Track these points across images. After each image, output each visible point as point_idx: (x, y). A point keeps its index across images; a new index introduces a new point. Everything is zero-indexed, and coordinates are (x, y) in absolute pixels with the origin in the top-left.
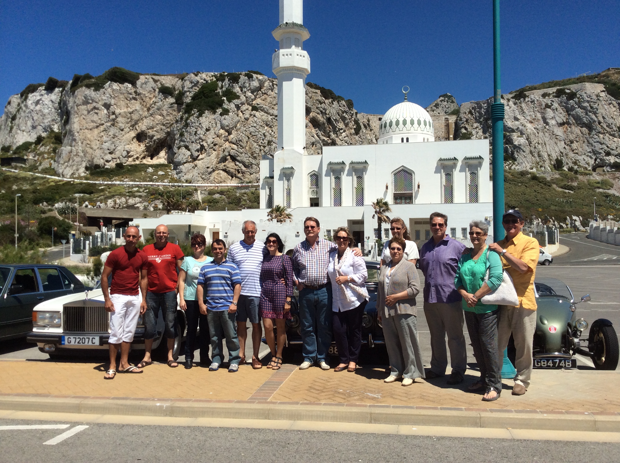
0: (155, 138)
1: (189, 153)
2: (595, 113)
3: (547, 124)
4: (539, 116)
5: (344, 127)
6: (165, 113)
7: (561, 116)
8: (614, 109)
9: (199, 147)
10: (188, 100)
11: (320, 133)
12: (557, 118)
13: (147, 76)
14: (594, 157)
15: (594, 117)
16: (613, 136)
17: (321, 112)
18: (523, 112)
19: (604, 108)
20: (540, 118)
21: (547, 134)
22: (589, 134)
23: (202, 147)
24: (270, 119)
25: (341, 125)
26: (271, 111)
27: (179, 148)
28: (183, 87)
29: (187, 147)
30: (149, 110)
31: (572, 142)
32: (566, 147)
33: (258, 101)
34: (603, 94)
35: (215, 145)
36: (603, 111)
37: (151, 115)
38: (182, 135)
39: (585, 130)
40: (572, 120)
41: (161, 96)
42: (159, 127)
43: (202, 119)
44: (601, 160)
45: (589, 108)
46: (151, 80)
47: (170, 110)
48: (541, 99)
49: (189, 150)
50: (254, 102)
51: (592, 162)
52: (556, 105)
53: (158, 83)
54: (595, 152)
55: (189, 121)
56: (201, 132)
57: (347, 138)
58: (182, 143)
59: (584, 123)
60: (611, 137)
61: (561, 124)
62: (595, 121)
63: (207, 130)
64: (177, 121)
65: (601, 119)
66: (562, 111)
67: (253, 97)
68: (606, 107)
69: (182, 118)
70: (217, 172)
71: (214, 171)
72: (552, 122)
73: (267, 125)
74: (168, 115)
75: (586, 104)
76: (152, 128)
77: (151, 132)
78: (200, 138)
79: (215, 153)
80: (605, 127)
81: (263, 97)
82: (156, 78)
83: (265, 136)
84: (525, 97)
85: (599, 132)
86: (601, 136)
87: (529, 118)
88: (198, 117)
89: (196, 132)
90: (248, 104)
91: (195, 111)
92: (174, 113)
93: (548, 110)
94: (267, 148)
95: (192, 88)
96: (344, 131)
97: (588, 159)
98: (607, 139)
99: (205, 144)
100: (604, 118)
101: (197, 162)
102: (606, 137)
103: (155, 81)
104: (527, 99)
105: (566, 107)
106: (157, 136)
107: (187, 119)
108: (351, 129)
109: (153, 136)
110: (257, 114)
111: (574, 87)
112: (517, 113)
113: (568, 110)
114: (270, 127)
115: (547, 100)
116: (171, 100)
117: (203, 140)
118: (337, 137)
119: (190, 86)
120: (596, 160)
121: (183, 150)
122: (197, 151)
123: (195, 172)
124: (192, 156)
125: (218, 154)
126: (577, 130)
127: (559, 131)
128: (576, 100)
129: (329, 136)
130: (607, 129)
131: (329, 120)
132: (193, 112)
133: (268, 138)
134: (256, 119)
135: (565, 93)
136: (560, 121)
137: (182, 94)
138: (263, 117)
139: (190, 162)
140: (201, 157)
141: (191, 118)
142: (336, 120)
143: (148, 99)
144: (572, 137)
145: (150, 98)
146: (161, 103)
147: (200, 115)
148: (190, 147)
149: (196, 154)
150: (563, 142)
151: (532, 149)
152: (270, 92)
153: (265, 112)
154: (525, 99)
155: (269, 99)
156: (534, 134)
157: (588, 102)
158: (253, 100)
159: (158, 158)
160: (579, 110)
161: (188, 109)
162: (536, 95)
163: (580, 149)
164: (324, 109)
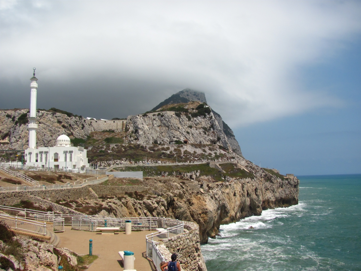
0: (4, 133)
1: (15, 139)
2: (170, 123)
3: (154, 126)
4: (151, 123)
5: (77, 127)
6: (8, 124)
7: (159, 123)
8: (178, 121)
9: (19, 137)
10: (16, 119)
11: (66, 130)
12: (157, 124)
13: (2, 111)
14: (170, 138)
15: (169, 124)
16: (176, 131)
17: (67, 123)
18: (145, 121)
19: (173, 120)
20: (151, 124)
21: (153, 130)
22: (168, 130)
23: (20, 137)
24: (45, 127)
25: (76, 126)
26: (46, 124)
27: (12, 137)
28: (15, 115)
29: (15, 137)
30: (2, 123)
31: (162, 133)
32: (160, 135)
33: (42, 120)
34: (174, 115)
35: (25, 136)
36: (173, 122)
37: (3, 125)
38: (13, 133)
39: (167, 128)
40: (162, 125)
41: (7, 118)
42: (6, 129)
43: (21, 127)
44: (172, 139)
45: (168, 121)
46: (4, 112)
47: (10, 123)
48: (152, 117)
49: (16, 138)
50: (40, 121)
51: (169, 140)
52: (157, 119)
53: (6, 113)
54: (170, 137)
55: (16, 128)
56: (20, 132)
57: (78, 131)
58: (13, 136)
59: (166, 126)
60: (175, 131)
61: (159, 126)
62: (170, 125)
63: (22, 131)
64: (12, 127)
65: (172, 125)
66: (159, 121)
67: (40, 119)
68: (174, 120)
69: (14, 126)
70: (25, 146)
71: (24, 145)
72: (156, 125)
73: (44, 129)
74: (9, 125)
75: (167, 119)
76: (3, 129)
77: (3, 131)
78: (19, 134)
79: (25, 139)
80: (173, 127)
81: (43, 119)
82: (5, 111)
83: (43, 133)
84: (147, 116)
85: (171, 129)
86: (172, 131)
87: (147, 124)
88: (19, 127)
89: (18, 132)
90: (38, 121)
91: (18, 124)
92: (12, 124)
93: (154, 121)
94: (43, 137)
95: (18, 115)
96: (77, 128)
97: (167, 139)
98: (174, 132)
99: (21, 136)
100: (173, 124)
101: (18, 142)
102: (174, 131)
103: (5, 113)
104: (147, 117)
105: (160, 120)
106: (5, 132)
107: (16, 127)
108: (80, 127)
109: (4, 132)
110: (41, 125)
111: (164, 112)
112: (143, 121)
113: (161, 121)
114: (45, 129)
115: (154, 117)
116: (11, 119)
117: (20, 135)
118: (74, 131)
119: (18, 114)
120: (170, 139)
121: (14, 138)
122: (19, 138)
123: (17, 145)
124: (16, 140)
125: (26, 140)
126: (164, 128)
127: (158, 129)
128: (164, 117)
129: (70, 131)
130: (174, 128)
131: (70, 125)
132: (18, 125)
133: (44, 133)
134: (40, 127)
135: (160, 115)
136: (158, 125)
137: (14, 117)
138: (43, 126)
139: (16, 142)
140: (20, 140)
141: (17, 127)
142: (73, 125)
143: (2, 119)
144: (162, 131)
145: (3, 119)
146: (7, 121)
147: (20, 126)
148: (16, 137)
149: (18, 139)
150: (159, 133)
151: (145, 136)
152: (46, 117)
153: (44, 124)
154: (146, 116)
155: (46, 119)
156: (147, 130)
157: (168, 118)
158: (40, 120)
159: (5, 140)
160: (165, 121)
161: (16, 123)
162: (150, 115)
163: (165, 135)
164: (68, 121)
